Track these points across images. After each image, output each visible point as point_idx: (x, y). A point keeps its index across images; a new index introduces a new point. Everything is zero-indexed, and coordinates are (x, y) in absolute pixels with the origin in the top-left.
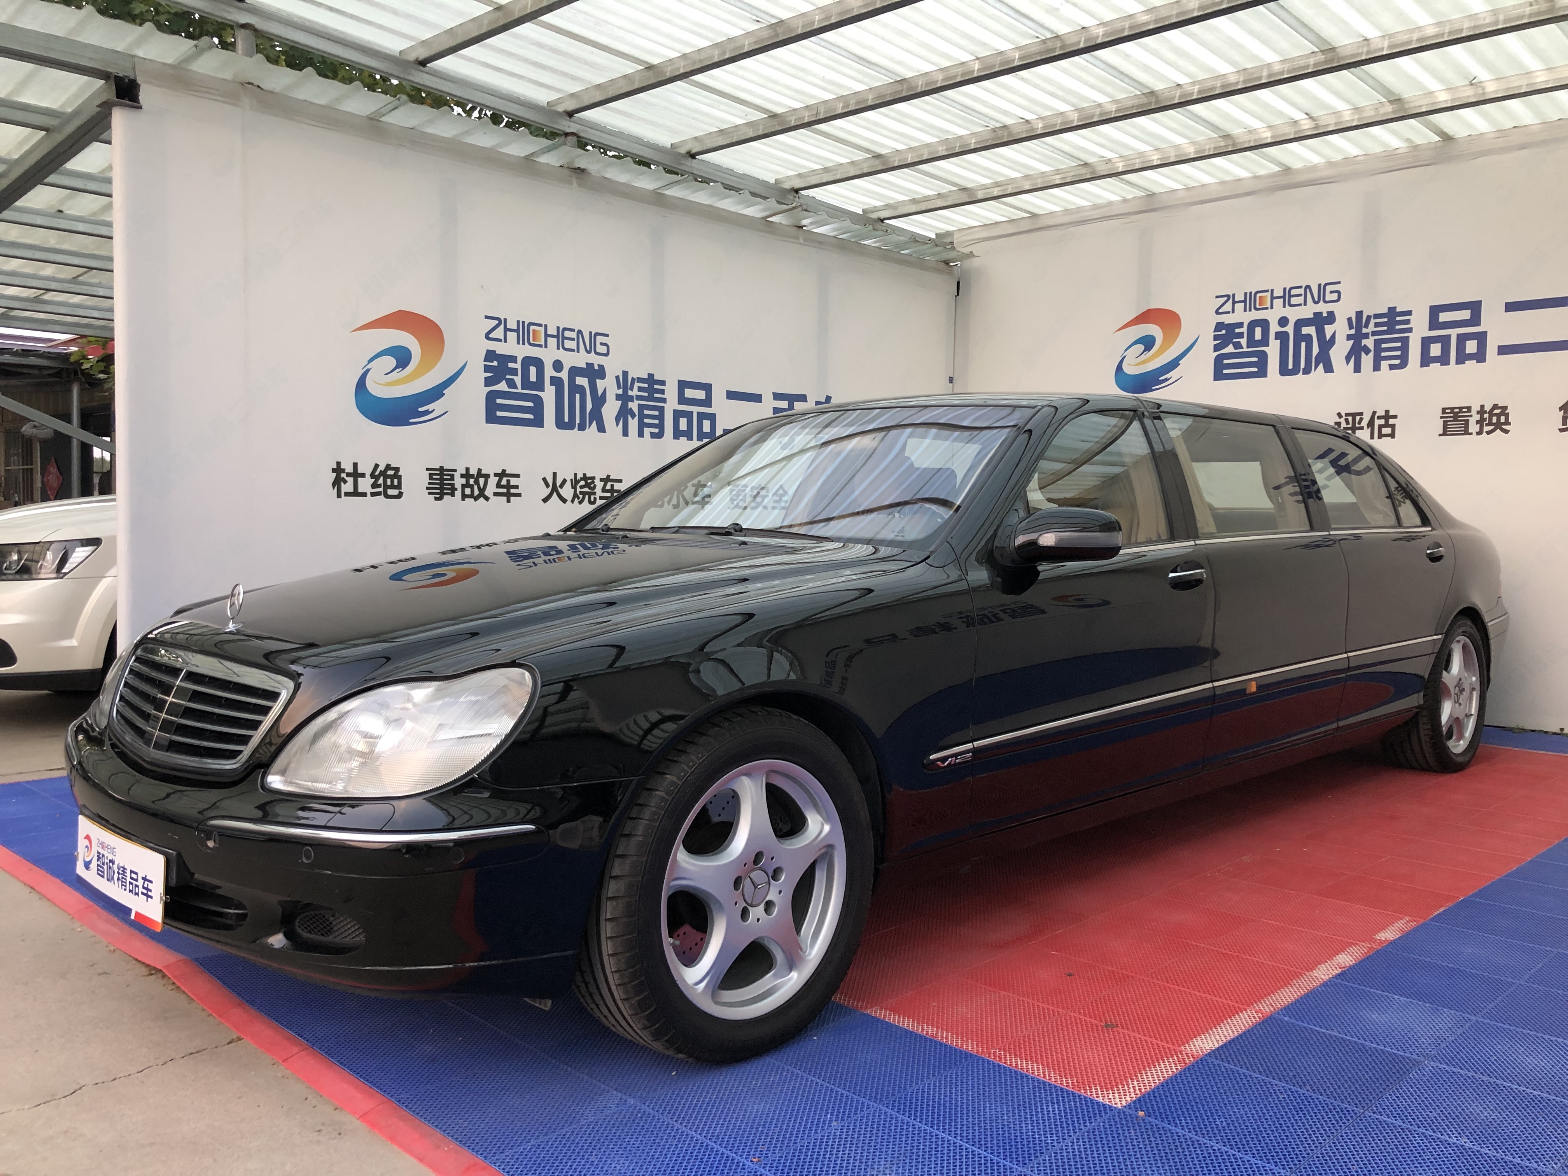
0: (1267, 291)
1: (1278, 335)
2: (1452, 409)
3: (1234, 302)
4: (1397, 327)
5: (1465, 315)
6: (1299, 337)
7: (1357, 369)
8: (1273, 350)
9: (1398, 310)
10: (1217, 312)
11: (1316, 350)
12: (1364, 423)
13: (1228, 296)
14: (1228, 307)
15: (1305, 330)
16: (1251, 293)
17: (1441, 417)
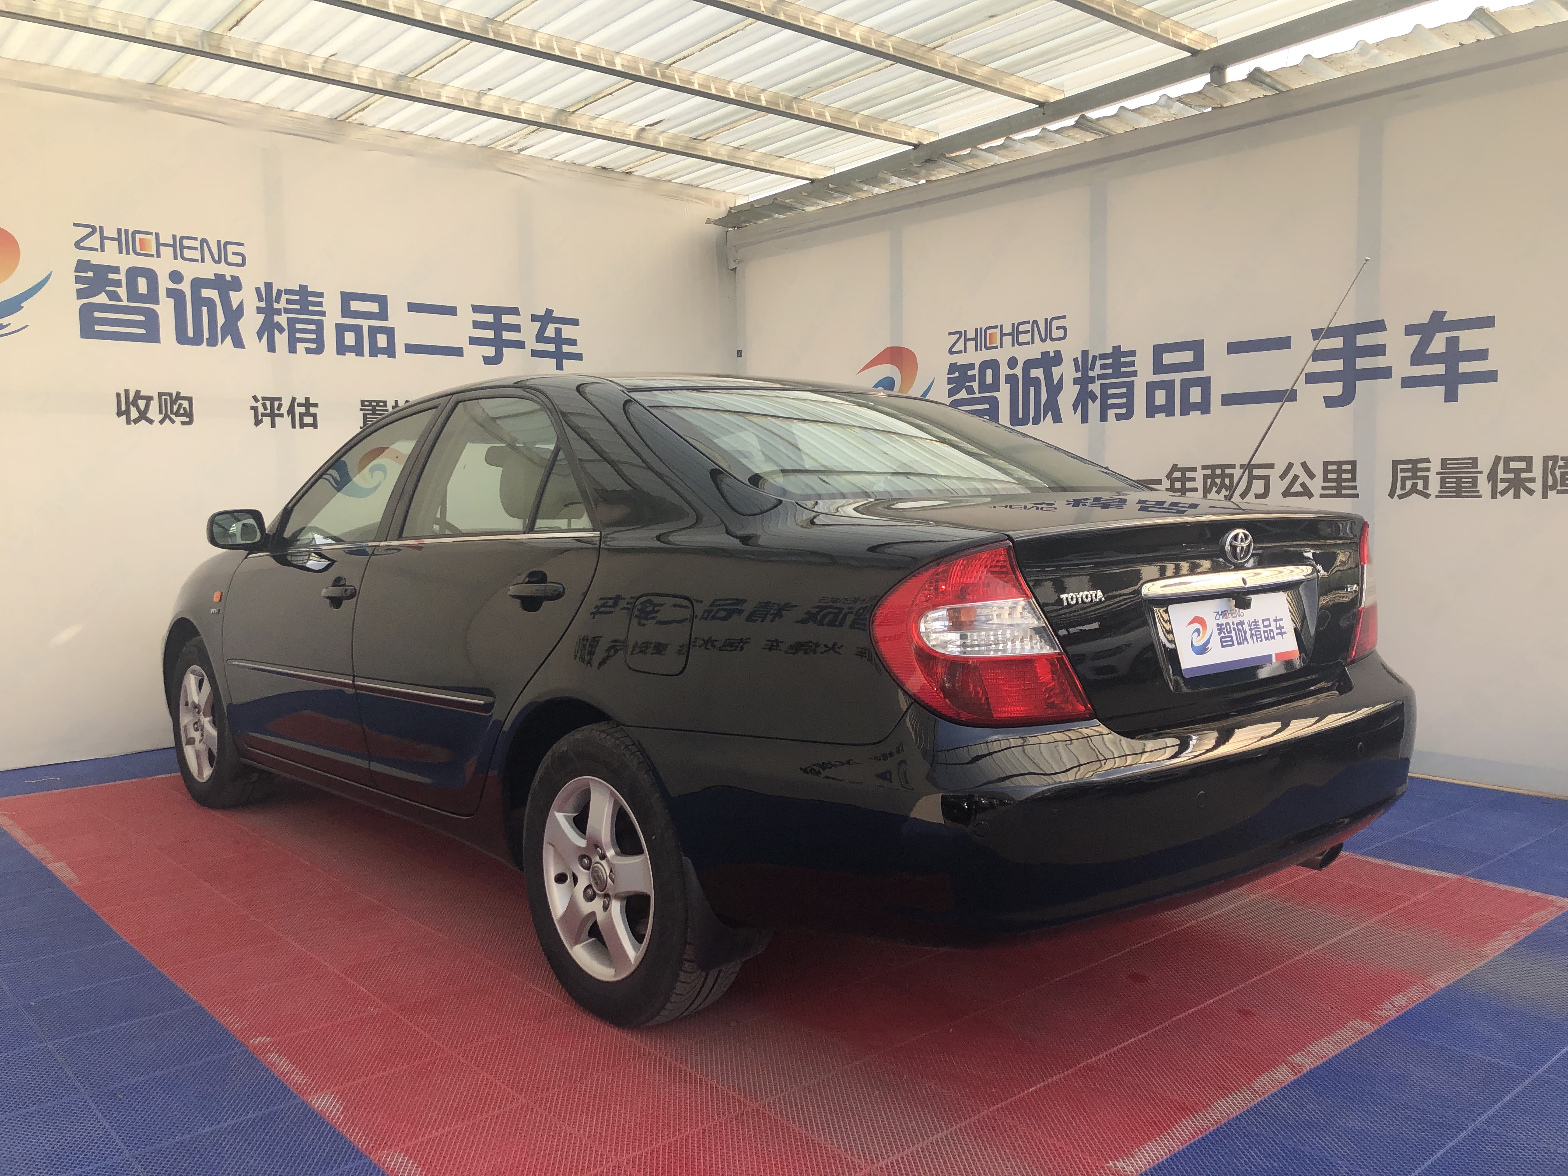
0: (151, 233)
1: (170, 293)
2: (370, 402)
3: (103, 238)
4: (310, 308)
5: (374, 307)
6: (199, 302)
7: (271, 348)
8: (165, 309)
9: (309, 289)
10: (78, 245)
11: (221, 319)
12: (284, 410)
13: (93, 228)
14: (94, 241)
15: (206, 293)
16: (126, 231)
17: (361, 410)
